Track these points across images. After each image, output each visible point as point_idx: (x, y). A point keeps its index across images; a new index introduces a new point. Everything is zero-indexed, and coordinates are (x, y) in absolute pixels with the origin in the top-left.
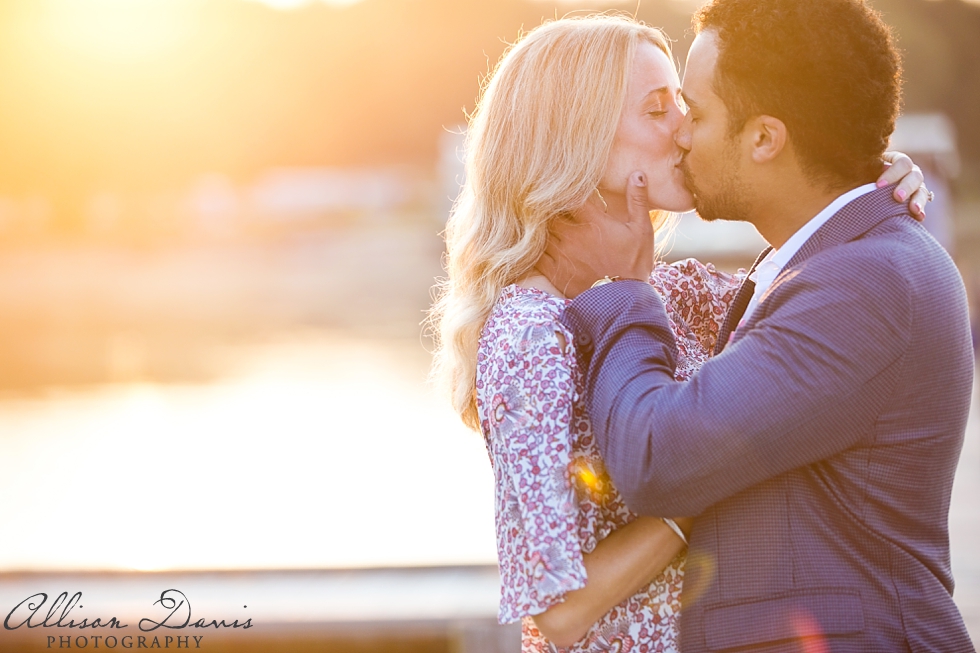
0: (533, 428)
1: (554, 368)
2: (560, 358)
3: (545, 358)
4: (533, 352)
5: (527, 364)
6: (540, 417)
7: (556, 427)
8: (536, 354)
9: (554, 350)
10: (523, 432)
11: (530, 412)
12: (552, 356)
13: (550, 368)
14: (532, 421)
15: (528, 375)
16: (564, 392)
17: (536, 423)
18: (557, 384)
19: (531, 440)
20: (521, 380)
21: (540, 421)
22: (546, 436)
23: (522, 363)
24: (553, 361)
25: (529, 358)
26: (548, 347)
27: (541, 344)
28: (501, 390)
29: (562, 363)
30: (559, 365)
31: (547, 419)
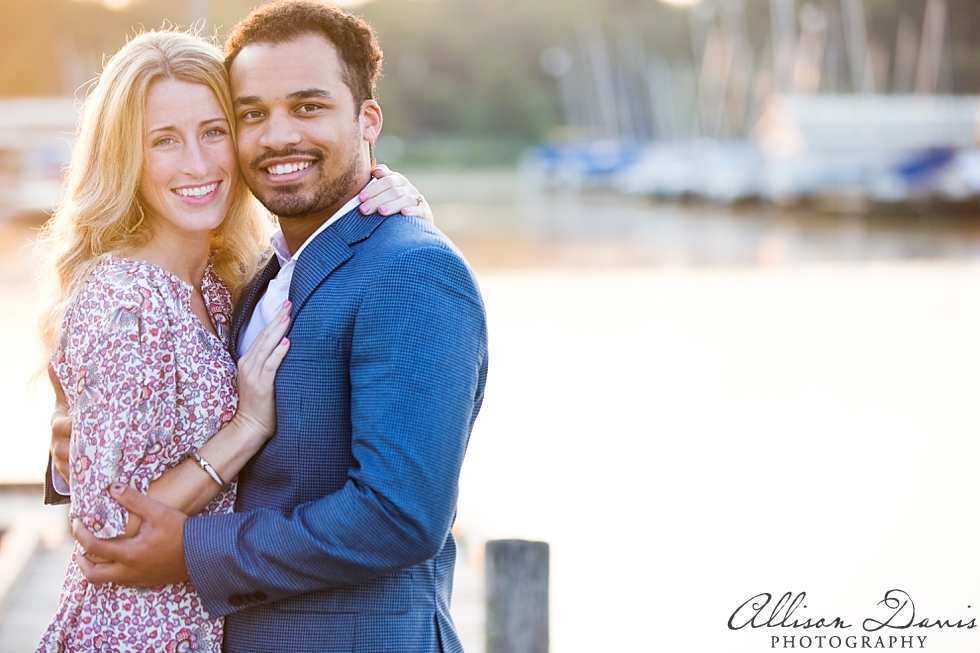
0: (101, 405)
1: (129, 353)
2: (136, 345)
3: (124, 343)
4: (117, 335)
5: (110, 344)
6: (108, 396)
7: (119, 407)
8: (119, 338)
9: (133, 338)
10: (95, 408)
11: (101, 390)
12: (130, 342)
13: (125, 352)
14: (102, 399)
15: (108, 356)
16: (132, 376)
17: (105, 402)
18: (127, 369)
19: (100, 416)
20: (102, 358)
21: (108, 400)
22: (111, 414)
23: (106, 342)
24: (130, 346)
25: (112, 340)
26: (129, 334)
27: (124, 329)
28: (87, 364)
29: (137, 350)
30: (134, 351)
31: (113, 399)
